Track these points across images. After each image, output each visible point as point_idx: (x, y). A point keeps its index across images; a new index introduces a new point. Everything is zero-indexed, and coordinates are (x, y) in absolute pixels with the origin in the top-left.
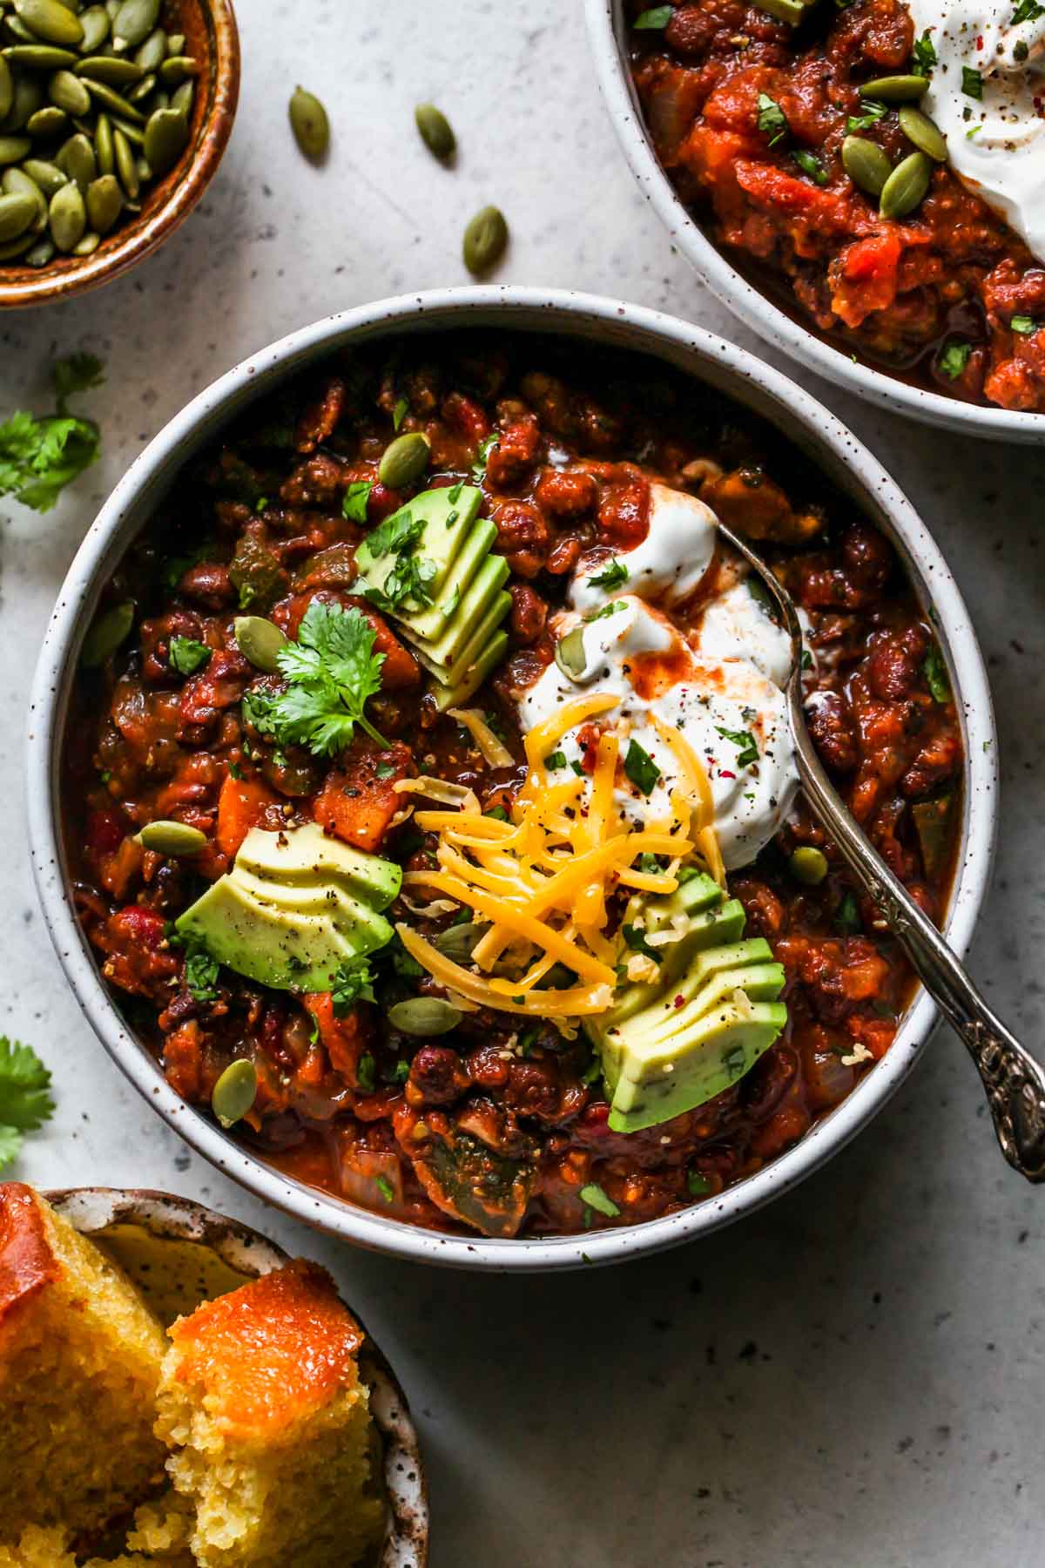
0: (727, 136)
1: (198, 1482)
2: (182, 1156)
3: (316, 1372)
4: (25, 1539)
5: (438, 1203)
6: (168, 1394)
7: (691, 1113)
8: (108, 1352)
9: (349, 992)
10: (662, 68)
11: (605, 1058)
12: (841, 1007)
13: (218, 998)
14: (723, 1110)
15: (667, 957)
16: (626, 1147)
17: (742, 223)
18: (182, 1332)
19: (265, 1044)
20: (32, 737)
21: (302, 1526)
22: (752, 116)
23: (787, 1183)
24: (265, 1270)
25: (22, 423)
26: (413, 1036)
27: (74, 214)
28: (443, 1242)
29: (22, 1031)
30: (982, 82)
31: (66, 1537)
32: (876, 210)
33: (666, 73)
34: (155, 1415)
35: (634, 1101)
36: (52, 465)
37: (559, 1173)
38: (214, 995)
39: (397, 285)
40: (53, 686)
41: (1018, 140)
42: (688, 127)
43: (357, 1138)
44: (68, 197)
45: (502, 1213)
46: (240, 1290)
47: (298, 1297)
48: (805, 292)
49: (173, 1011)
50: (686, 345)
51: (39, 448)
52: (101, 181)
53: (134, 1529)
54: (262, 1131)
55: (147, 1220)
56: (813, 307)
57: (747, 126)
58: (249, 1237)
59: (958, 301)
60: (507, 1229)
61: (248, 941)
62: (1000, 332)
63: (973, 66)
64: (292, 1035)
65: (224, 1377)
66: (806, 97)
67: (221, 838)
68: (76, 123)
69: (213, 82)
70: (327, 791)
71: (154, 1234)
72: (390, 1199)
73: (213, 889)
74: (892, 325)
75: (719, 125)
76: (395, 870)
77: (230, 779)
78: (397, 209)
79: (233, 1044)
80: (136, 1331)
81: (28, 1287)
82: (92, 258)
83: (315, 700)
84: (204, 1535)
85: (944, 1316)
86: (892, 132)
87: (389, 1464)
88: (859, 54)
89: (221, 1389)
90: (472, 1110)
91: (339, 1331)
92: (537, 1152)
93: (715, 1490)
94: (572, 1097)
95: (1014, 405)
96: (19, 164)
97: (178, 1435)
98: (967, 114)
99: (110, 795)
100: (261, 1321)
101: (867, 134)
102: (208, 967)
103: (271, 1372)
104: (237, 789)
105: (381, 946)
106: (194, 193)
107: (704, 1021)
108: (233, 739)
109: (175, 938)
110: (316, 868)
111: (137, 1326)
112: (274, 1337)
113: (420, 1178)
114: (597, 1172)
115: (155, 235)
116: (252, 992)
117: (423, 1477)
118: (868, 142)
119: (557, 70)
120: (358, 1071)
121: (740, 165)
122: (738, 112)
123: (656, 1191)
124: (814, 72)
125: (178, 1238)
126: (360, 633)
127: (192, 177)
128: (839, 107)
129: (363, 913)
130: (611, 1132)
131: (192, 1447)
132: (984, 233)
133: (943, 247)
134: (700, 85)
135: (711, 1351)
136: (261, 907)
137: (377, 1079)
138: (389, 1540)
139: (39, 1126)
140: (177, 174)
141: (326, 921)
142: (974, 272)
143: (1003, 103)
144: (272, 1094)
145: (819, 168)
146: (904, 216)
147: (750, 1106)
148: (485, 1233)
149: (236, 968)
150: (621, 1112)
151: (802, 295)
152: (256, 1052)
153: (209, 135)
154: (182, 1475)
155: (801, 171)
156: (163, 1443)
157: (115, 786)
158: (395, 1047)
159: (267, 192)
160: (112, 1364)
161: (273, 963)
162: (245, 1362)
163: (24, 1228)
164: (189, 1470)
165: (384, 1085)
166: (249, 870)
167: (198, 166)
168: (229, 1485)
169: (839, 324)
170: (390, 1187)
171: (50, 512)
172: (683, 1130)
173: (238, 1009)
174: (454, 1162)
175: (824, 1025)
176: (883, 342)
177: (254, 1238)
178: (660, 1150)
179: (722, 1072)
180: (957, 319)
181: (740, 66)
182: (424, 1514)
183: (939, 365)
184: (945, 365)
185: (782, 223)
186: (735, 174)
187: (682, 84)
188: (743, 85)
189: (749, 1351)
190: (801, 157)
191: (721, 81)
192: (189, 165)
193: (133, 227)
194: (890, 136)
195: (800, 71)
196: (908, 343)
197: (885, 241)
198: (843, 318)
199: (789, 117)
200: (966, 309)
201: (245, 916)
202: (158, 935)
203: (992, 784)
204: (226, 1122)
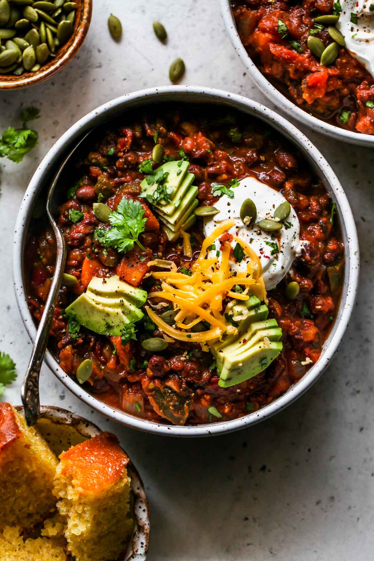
0: (267, 35)
1: (68, 511)
2: (62, 395)
3: (112, 472)
4: (5, 531)
5: (157, 412)
6: (58, 479)
7: (248, 381)
8: (37, 463)
9: (127, 336)
10: (243, 10)
11: (217, 360)
12: (302, 344)
13: (79, 337)
14: (259, 380)
15: (240, 325)
16: (225, 393)
17: (271, 66)
18: (64, 456)
19: (96, 354)
20: (15, 242)
21: (105, 528)
22: (276, 28)
23: (282, 407)
24: (93, 436)
25: (11, 131)
26: (150, 352)
27: (32, 57)
28: (159, 426)
29: (6, 348)
30: (358, 18)
31: (19, 531)
32: (319, 62)
33: (245, 12)
34: (53, 487)
35: (228, 376)
36: (21, 147)
37: (200, 402)
38: (78, 336)
39: (145, 85)
40: (23, 224)
41: (370, 39)
42: (252, 31)
43: (128, 388)
44: (29, 51)
45: (180, 416)
46: (85, 442)
47: (106, 445)
48: (293, 91)
49: (63, 342)
50: (252, 108)
51: (17, 140)
52: (41, 45)
53: (43, 528)
54: (93, 385)
55: (51, 417)
56: (295, 96)
57: (274, 31)
58: (88, 423)
59: (347, 95)
60: (181, 422)
61: (91, 317)
62: (362, 107)
63: (355, 12)
64: (106, 351)
65: (79, 473)
66: (295, 22)
67: (83, 279)
68: (33, 25)
69: (82, 11)
70: (122, 265)
71: (53, 422)
72: (140, 411)
73: (79, 298)
74: (324, 103)
75: (264, 31)
76: (145, 293)
77: (87, 259)
78: (145, 58)
79: (84, 353)
80: (47, 456)
81: (10, 439)
82: (37, 73)
83: (121, 233)
84: (70, 530)
85: (332, 457)
86: (325, 35)
87: (136, 506)
88: (314, 7)
89: (78, 477)
90: (170, 379)
91: (120, 457)
92: (193, 394)
93: (250, 518)
94: (205, 375)
95: (367, 132)
96: (11, 39)
97: (61, 494)
98: (352, 29)
99: (42, 263)
100: (93, 454)
101: (316, 35)
102: (76, 326)
103: (96, 472)
104: (89, 263)
105: (139, 320)
106: (75, 50)
107: (254, 348)
108: (89, 244)
109: (65, 315)
110: (116, 291)
111: (47, 455)
112: (97, 459)
113: (151, 403)
114: (214, 402)
115: (61, 65)
116: (92, 335)
117: (148, 511)
118: (317, 39)
119: (204, 10)
120: (130, 364)
121: (271, 45)
122: (271, 26)
123: (236, 409)
124: (298, 13)
125: (62, 424)
126: (139, 210)
127: (74, 44)
128: (307, 26)
129: (133, 308)
130: (219, 387)
131: (67, 499)
132: (357, 72)
133: (343, 76)
134: (257, 16)
135: (250, 468)
136: (97, 305)
137: (136, 367)
138: (135, 534)
139: (10, 383)
140: (68, 44)
141: (119, 310)
142: (352, 86)
143: (365, 26)
144: (98, 372)
145: (299, 47)
146: (328, 65)
147: (269, 379)
148: (173, 423)
149: (86, 327)
150: (223, 380)
151: (292, 92)
152: (92, 357)
153: (81, 30)
154: (62, 508)
155: (292, 48)
156: (56, 497)
157: (44, 260)
158: (143, 355)
159: (99, 51)
160: (39, 468)
161: (100, 325)
162: (87, 468)
163: (9, 418)
164: (65, 507)
165: (139, 369)
166: (92, 292)
167: (76, 41)
168: (80, 512)
169: (305, 102)
170: (140, 406)
171: (20, 163)
172: (245, 387)
173: (87, 341)
174: (163, 397)
175: (296, 351)
176: (320, 109)
177: (89, 424)
178: (237, 394)
179: (259, 366)
180: (347, 102)
181: (271, 10)
182: (148, 524)
183: (339, 118)
184: (342, 118)
185: (285, 66)
186: (269, 48)
187: (251, 16)
188: (273, 17)
189: (263, 468)
190: (293, 43)
191: (265, 15)
192: (73, 40)
193: (53, 62)
194: (325, 36)
195: (293, 13)
196: (329, 110)
197: (322, 73)
198: (306, 100)
199: (289, 28)
200: (349, 98)
201: (90, 308)
202: (59, 314)
203: (358, 267)
204: (81, 382)
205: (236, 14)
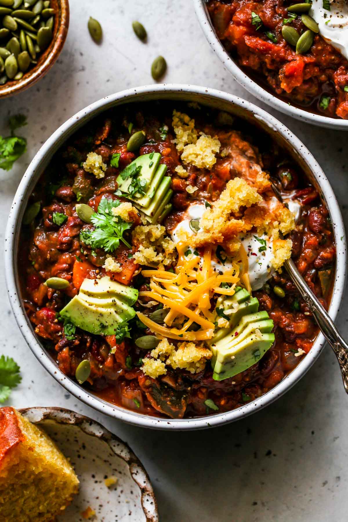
0: (241, 27)
2: (67, 395)
5: (155, 408)
7: (242, 373)
8: (43, 465)
9: (121, 335)
10: (217, 5)
12: (293, 336)
13: (76, 339)
14: (254, 372)
15: (232, 319)
16: (220, 386)
17: (248, 58)
19: (93, 354)
20: (6, 251)
22: (250, 20)
23: (279, 395)
26: (144, 349)
27: (14, 66)
28: (159, 421)
29: (9, 353)
30: (330, 4)
32: (295, 51)
33: (219, 6)
35: (222, 369)
36: (10, 154)
37: (197, 396)
38: (74, 338)
39: (129, 85)
40: (13, 232)
41: (344, 24)
42: (227, 25)
43: (126, 386)
44: (11, 60)
45: (177, 410)
49: (60, 344)
50: (230, 102)
51: (5, 148)
52: (22, 53)
54: (93, 385)
55: (55, 417)
56: (274, 86)
57: (248, 23)
58: (91, 422)
59: (325, 82)
60: (180, 415)
61: (85, 318)
62: (340, 92)
64: (102, 350)
66: (268, 12)
67: (74, 282)
68: (13, 33)
69: (60, 17)
71: (58, 422)
72: (139, 407)
73: (72, 300)
74: (303, 91)
75: (238, 24)
76: (136, 291)
77: (77, 261)
78: (127, 58)
79: (82, 354)
80: (53, 457)
81: (13, 444)
82: (20, 80)
83: (105, 232)
85: (336, 438)
86: (299, 23)
87: (144, 499)
92: (189, 388)
93: (259, 502)
95: (346, 117)
98: (325, 16)
99: (35, 269)
101: (290, 24)
102: (72, 328)
104: (79, 265)
105: (132, 318)
106: (55, 56)
107: (245, 340)
108: (77, 247)
109: (60, 318)
110: (108, 292)
111: (53, 455)
113: (149, 399)
114: (211, 395)
115: (42, 71)
116: (88, 336)
117: (156, 503)
118: (291, 28)
119: (181, 7)
120: (126, 362)
121: (246, 38)
122: (245, 19)
123: (231, 401)
124: (271, 4)
125: (66, 424)
127: (54, 51)
128: (281, 16)
129: (125, 307)
130: (214, 381)
132: (333, 57)
133: (319, 63)
134: (231, 10)
135: (255, 454)
136: (89, 306)
137: (132, 365)
139: (16, 386)
140: (49, 50)
141: (112, 310)
142: (329, 72)
143: (337, 11)
144: (96, 371)
145: (274, 37)
146: (304, 53)
147: (263, 370)
148: (172, 417)
149: (82, 328)
150: (217, 374)
151: (270, 82)
152: (90, 357)
153: (60, 36)
155: (268, 39)
157: (36, 266)
158: (138, 353)
159: (81, 54)
160: (45, 469)
161: (94, 326)
163: (11, 423)
165: (134, 367)
166: (85, 293)
169: (284, 92)
170: (139, 402)
171: (10, 171)
172: (240, 379)
173: (83, 342)
174: (160, 393)
175: (287, 342)
176: (299, 97)
177: (93, 422)
178: (232, 386)
179: (253, 358)
180: (325, 88)
181: (245, 2)
182: (157, 516)
183: (320, 105)
184: (322, 105)
185: (262, 58)
186: (245, 41)
187: (224, 10)
188: (246, 9)
189: (269, 453)
190: (268, 34)
191: (238, 8)
192: (53, 46)
193: (35, 69)
194: (298, 25)
195: (266, 3)
196: (308, 97)
197: (298, 62)
198: (285, 90)
199: (262, 20)
200: (328, 84)
201: (84, 309)
202: (54, 318)
203: (344, 252)
204: (81, 382)
205: (210, 9)
